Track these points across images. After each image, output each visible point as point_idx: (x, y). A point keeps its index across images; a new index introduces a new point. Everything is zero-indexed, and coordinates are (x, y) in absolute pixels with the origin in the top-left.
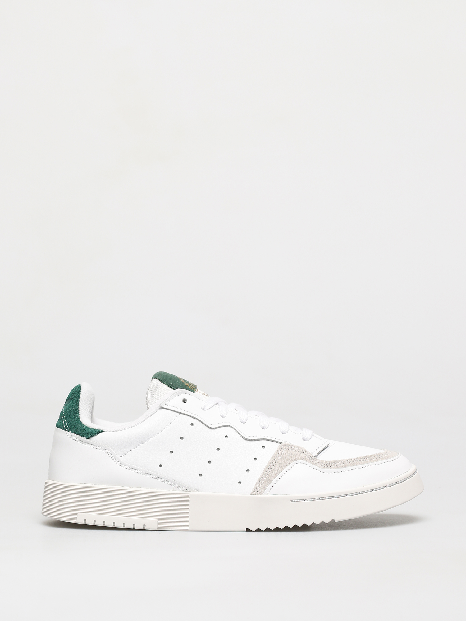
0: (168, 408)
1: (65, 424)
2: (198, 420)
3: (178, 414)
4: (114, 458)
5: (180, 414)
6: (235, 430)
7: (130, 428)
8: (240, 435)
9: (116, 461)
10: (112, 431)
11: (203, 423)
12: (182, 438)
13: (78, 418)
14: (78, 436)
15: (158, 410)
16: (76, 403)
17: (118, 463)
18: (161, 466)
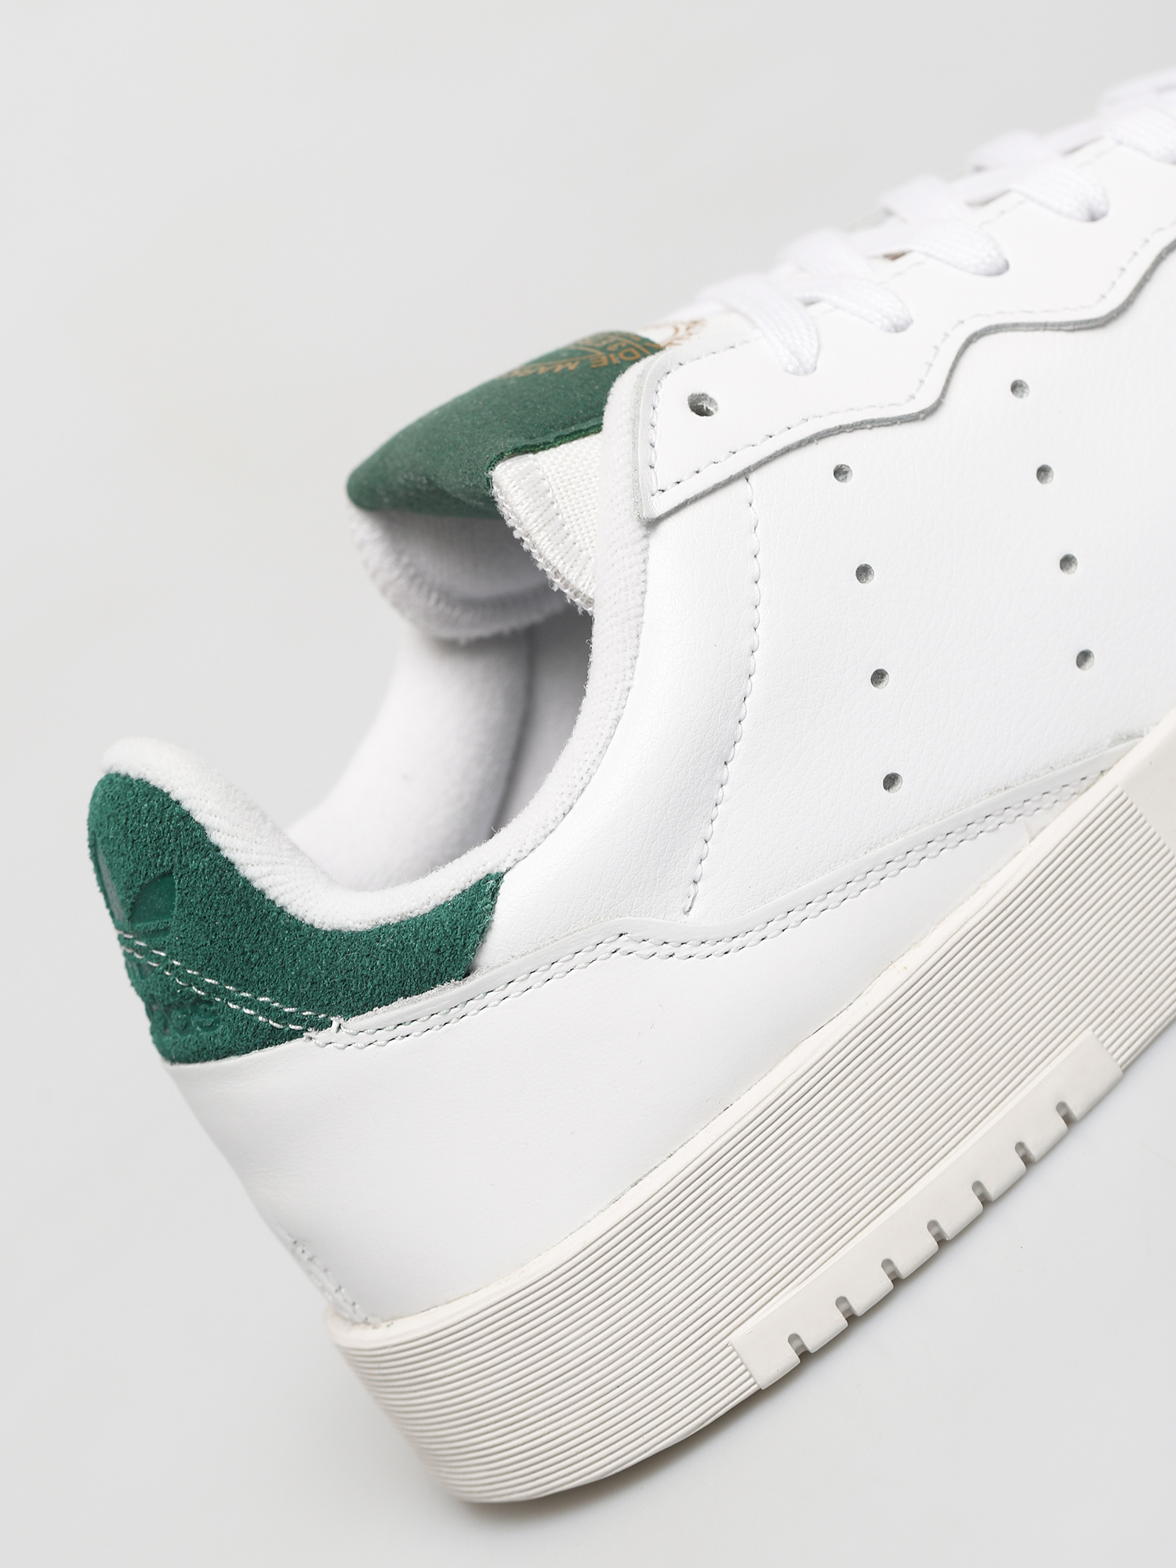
0: (681, 500)
1: (266, 1010)
2: (841, 430)
3: (742, 483)
4: (670, 946)
5: (753, 477)
6: (1015, 327)
7: (606, 746)
8: (1059, 327)
9: (685, 950)
10: (542, 832)
11: (874, 424)
12: (863, 572)
13: (296, 926)
14: (402, 1008)
15: (646, 549)
16: (211, 874)
17: (706, 949)
18: (891, 781)
